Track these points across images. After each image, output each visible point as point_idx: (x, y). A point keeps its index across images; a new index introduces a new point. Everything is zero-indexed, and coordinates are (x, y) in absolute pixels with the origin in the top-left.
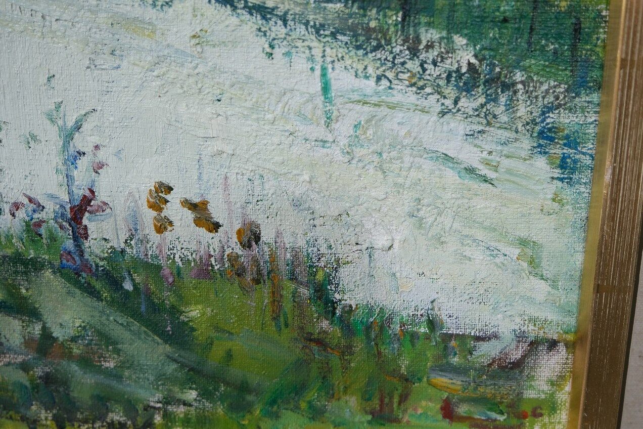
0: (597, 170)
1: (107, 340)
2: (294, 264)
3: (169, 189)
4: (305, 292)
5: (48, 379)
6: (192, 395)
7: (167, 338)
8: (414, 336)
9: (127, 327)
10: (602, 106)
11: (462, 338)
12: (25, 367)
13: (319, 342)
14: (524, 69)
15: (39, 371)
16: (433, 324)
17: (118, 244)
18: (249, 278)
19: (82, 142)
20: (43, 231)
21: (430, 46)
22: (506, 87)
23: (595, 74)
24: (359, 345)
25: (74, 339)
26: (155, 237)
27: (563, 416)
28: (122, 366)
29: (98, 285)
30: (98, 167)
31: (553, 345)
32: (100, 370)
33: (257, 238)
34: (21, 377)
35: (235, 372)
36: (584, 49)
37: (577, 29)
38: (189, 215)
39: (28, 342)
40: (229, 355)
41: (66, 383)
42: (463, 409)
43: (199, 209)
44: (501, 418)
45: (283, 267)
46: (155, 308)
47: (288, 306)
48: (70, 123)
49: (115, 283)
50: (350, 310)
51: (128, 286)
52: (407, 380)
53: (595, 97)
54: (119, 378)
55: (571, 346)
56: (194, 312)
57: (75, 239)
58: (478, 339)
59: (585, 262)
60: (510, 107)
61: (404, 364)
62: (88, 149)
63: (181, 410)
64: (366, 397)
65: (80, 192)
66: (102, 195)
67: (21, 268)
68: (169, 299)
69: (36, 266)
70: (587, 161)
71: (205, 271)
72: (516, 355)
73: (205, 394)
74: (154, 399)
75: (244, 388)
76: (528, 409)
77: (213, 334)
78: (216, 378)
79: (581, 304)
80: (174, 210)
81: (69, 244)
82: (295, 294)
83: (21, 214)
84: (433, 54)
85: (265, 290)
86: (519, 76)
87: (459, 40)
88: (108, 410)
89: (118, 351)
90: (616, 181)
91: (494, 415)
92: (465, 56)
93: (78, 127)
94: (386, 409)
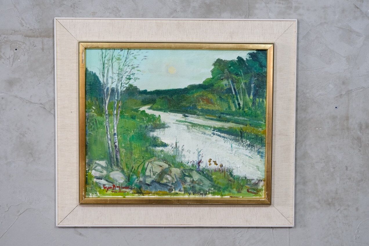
0: (265, 157)
1: (201, 180)
2: (227, 169)
3: (211, 159)
4: (229, 173)
5: (193, 187)
6: (213, 189)
7: (210, 180)
8: (243, 180)
9: (204, 179)
10: (265, 149)
11: (249, 180)
12: (190, 185)
13: (230, 181)
14: (255, 144)
15: (191, 186)
16: (245, 178)
17: (204, 167)
18: (221, 172)
19: (200, 153)
20: (194, 165)
21: (244, 141)
22: (254, 146)
23: (264, 145)
24: (236, 181)
25: (197, 181)
26: (209, 166)
27: (264, 191)
28: (203, 185)
29: (201, 173)
30: (202, 157)
31: (262, 181)
32: (200, 185)
33: (222, 166)
34: (189, 187)
35: (219, 185)
36: (263, 142)
37: (262, 139)
38: (214, 163)
39: (190, 181)
40: (218, 183)
41: (195, 187)
42: (250, 190)
43: (215, 162)
44: (255, 192)
45: (226, 170)
46: (208, 176)
47: (226, 175)
48: (199, 151)
49: (203, 172)
50: (234, 176)
51: (205, 173)
52: (242, 186)
53: (265, 147)
54: (203, 186)
55: (264, 181)
56: (214, 177)
57: (198, 166)
58: (252, 180)
59: (265, 169)
60: (254, 149)
61: (242, 184)
62: (201, 154)
63: (211, 191)
64: (237, 189)
65: (200, 160)
66: (202, 160)
67: (191, 170)
68: (210, 175)
69: (193, 170)
70: (264, 155)
71: (215, 171)
72: (257, 182)
73: (215, 189)
74: (207, 190)
75: (220, 188)
76: (259, 190)
77: (216, 180)
78: (216, 186)
79: (265, 175)
80: (212, 162)
81: (198, 167)
82: (227, 174)
83: (192, 163)
84: (245, 142)
85: (223, 173)
86: (255, 145)
87: (248, 141)
88: (201, 191)
89: (203, 182)
90: (267, 158)
91: (254, 191)
92: (249, 143)
93: (200, 151)
94: (239, 191)
